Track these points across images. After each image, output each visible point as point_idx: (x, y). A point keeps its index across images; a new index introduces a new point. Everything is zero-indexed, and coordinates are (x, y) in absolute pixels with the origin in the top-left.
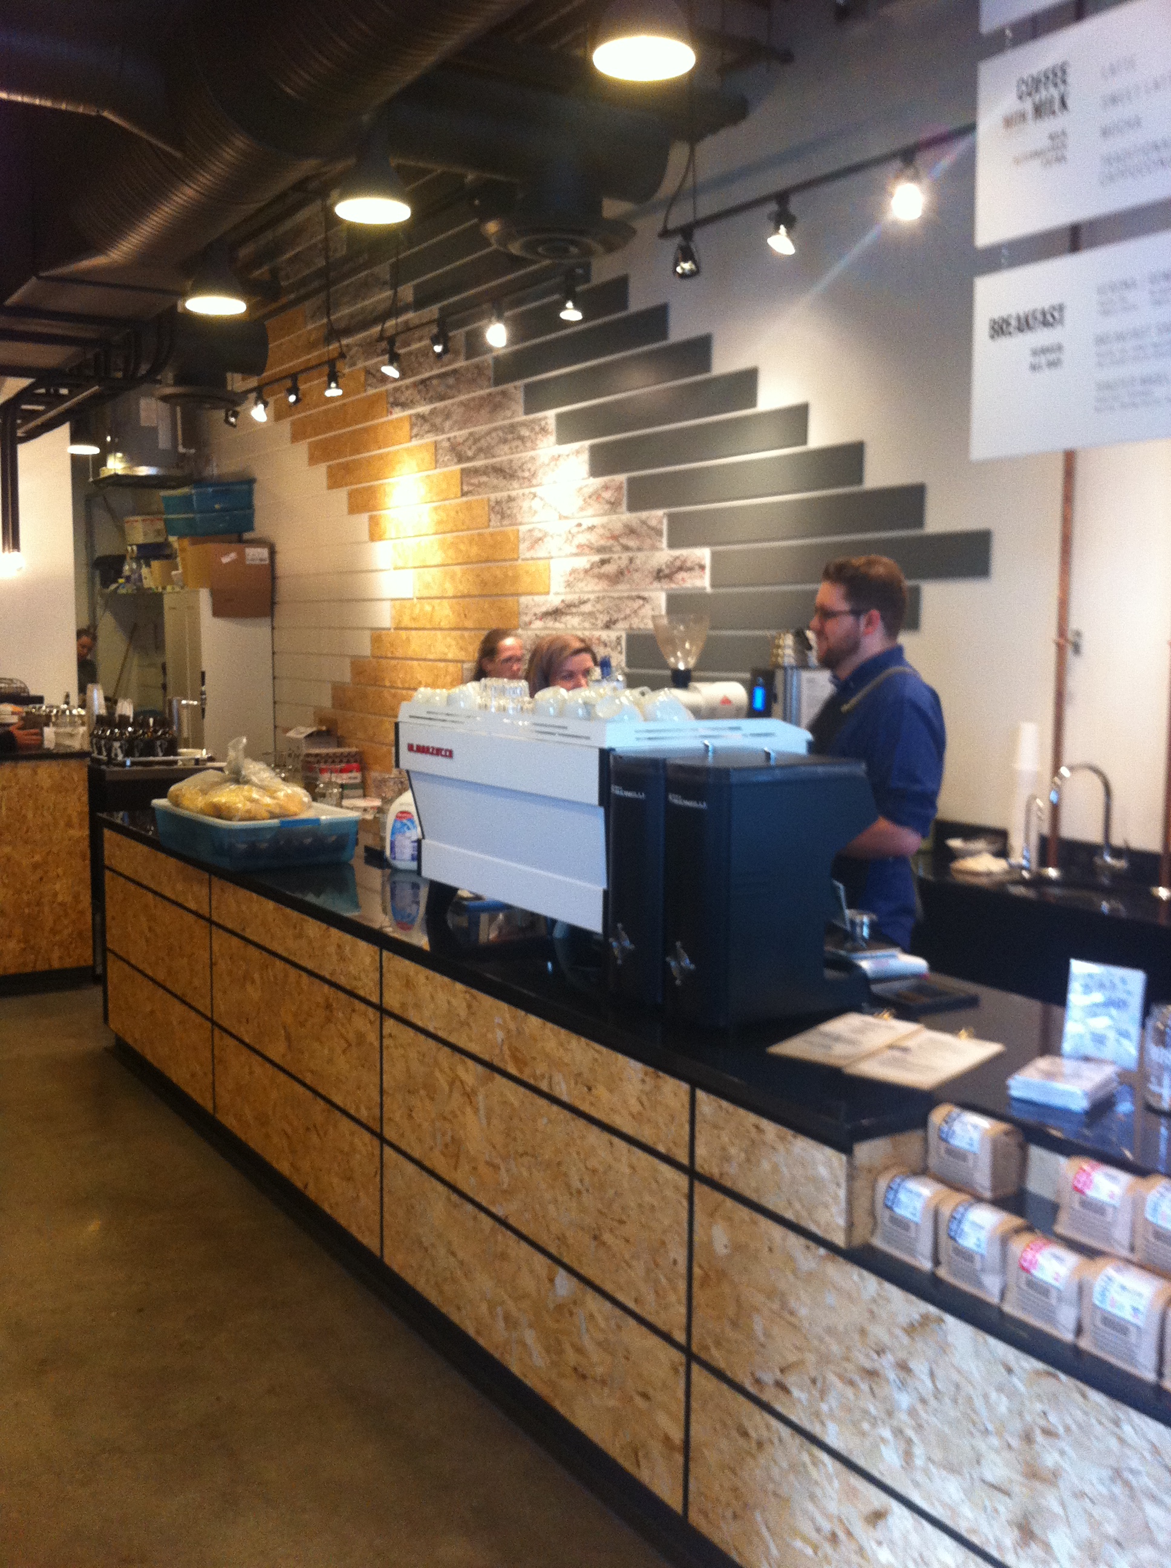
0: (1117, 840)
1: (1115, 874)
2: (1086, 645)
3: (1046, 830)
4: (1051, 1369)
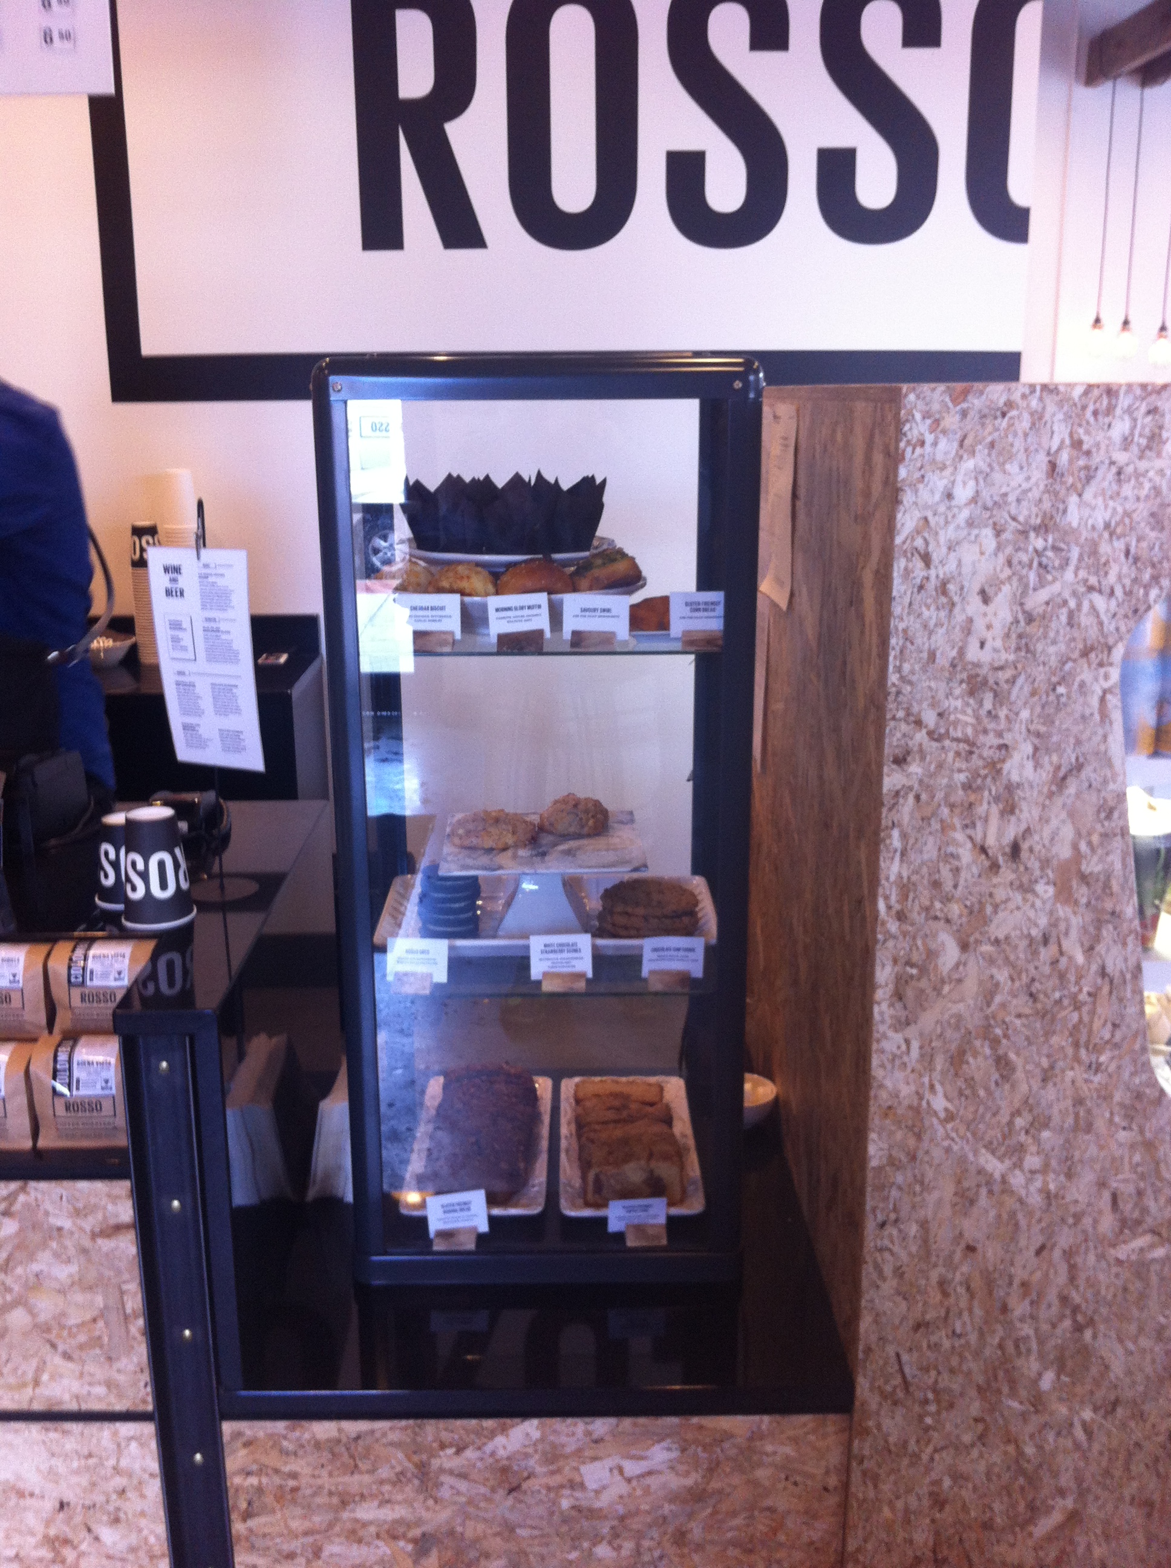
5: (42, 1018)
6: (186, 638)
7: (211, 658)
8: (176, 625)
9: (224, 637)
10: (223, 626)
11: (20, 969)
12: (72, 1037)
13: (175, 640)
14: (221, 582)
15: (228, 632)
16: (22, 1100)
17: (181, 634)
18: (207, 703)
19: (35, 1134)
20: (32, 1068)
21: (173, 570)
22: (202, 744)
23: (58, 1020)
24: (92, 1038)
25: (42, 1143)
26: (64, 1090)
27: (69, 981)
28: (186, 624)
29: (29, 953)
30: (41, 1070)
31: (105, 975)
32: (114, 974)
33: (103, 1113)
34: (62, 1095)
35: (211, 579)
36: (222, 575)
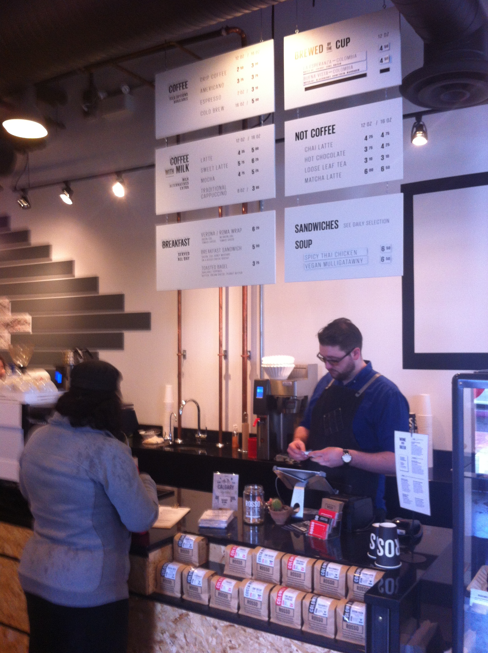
0: (202, 427)
1: (202, 440)
2: (187, 356)
3: (176, 425)
4: (232, 624)
5: (343, 592)
6: (405, 463)
7: (414, 472)
8: (403, 459)
9: (418, 464)
10: (419, 461)
11: (338, 573)
12: (352, 601)
13: (402, 464)
14: (419, 445)
15: (420, 463)
16: (333, 620)
17: (404, 462)
18: (411, 487)
19: (336, 633)
20: (337, 609)
21: (403, 440)
22: (409, 502)
23: (349, 595)
24: (358, 603)
25: (338, 638)
26: (347, 619)
27: (354, 581)
28: (406, 459)
29: (342, 568)
30: (340, 611)
31: (366, 581)
32: (369, 582)
33: (359, 632)
34: (346, 621)
35: (415, 444)
36: (419, 443)
